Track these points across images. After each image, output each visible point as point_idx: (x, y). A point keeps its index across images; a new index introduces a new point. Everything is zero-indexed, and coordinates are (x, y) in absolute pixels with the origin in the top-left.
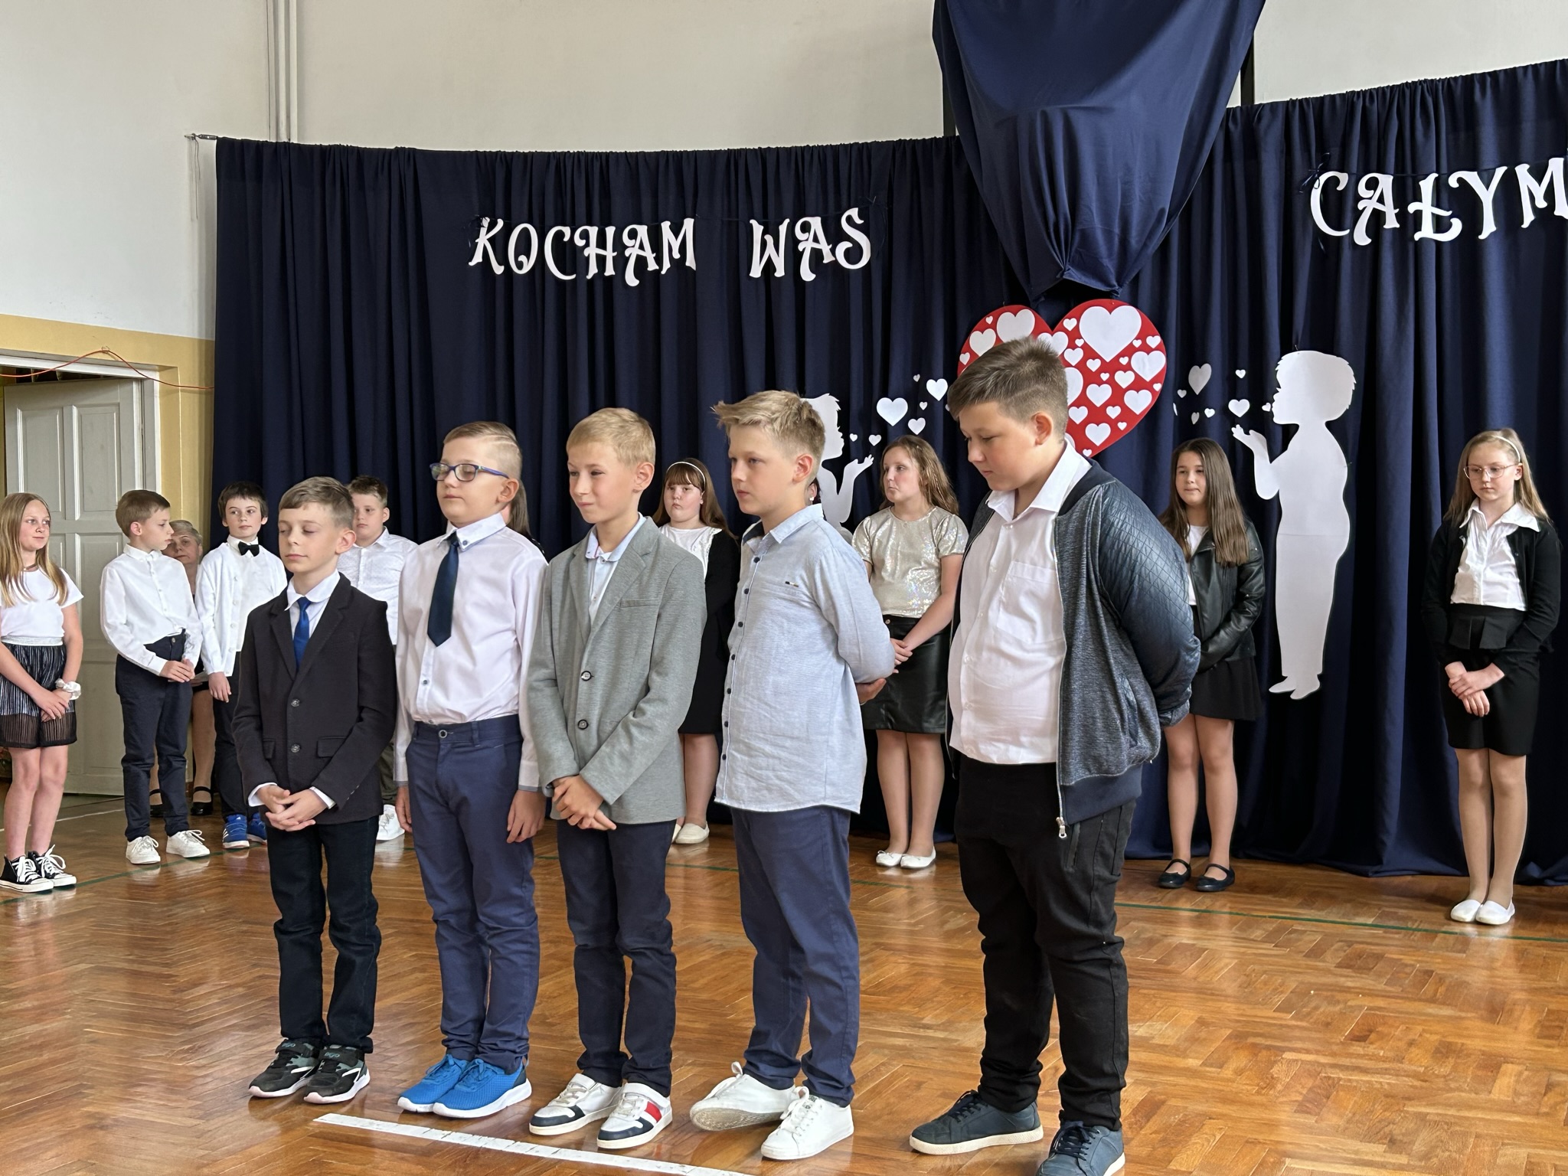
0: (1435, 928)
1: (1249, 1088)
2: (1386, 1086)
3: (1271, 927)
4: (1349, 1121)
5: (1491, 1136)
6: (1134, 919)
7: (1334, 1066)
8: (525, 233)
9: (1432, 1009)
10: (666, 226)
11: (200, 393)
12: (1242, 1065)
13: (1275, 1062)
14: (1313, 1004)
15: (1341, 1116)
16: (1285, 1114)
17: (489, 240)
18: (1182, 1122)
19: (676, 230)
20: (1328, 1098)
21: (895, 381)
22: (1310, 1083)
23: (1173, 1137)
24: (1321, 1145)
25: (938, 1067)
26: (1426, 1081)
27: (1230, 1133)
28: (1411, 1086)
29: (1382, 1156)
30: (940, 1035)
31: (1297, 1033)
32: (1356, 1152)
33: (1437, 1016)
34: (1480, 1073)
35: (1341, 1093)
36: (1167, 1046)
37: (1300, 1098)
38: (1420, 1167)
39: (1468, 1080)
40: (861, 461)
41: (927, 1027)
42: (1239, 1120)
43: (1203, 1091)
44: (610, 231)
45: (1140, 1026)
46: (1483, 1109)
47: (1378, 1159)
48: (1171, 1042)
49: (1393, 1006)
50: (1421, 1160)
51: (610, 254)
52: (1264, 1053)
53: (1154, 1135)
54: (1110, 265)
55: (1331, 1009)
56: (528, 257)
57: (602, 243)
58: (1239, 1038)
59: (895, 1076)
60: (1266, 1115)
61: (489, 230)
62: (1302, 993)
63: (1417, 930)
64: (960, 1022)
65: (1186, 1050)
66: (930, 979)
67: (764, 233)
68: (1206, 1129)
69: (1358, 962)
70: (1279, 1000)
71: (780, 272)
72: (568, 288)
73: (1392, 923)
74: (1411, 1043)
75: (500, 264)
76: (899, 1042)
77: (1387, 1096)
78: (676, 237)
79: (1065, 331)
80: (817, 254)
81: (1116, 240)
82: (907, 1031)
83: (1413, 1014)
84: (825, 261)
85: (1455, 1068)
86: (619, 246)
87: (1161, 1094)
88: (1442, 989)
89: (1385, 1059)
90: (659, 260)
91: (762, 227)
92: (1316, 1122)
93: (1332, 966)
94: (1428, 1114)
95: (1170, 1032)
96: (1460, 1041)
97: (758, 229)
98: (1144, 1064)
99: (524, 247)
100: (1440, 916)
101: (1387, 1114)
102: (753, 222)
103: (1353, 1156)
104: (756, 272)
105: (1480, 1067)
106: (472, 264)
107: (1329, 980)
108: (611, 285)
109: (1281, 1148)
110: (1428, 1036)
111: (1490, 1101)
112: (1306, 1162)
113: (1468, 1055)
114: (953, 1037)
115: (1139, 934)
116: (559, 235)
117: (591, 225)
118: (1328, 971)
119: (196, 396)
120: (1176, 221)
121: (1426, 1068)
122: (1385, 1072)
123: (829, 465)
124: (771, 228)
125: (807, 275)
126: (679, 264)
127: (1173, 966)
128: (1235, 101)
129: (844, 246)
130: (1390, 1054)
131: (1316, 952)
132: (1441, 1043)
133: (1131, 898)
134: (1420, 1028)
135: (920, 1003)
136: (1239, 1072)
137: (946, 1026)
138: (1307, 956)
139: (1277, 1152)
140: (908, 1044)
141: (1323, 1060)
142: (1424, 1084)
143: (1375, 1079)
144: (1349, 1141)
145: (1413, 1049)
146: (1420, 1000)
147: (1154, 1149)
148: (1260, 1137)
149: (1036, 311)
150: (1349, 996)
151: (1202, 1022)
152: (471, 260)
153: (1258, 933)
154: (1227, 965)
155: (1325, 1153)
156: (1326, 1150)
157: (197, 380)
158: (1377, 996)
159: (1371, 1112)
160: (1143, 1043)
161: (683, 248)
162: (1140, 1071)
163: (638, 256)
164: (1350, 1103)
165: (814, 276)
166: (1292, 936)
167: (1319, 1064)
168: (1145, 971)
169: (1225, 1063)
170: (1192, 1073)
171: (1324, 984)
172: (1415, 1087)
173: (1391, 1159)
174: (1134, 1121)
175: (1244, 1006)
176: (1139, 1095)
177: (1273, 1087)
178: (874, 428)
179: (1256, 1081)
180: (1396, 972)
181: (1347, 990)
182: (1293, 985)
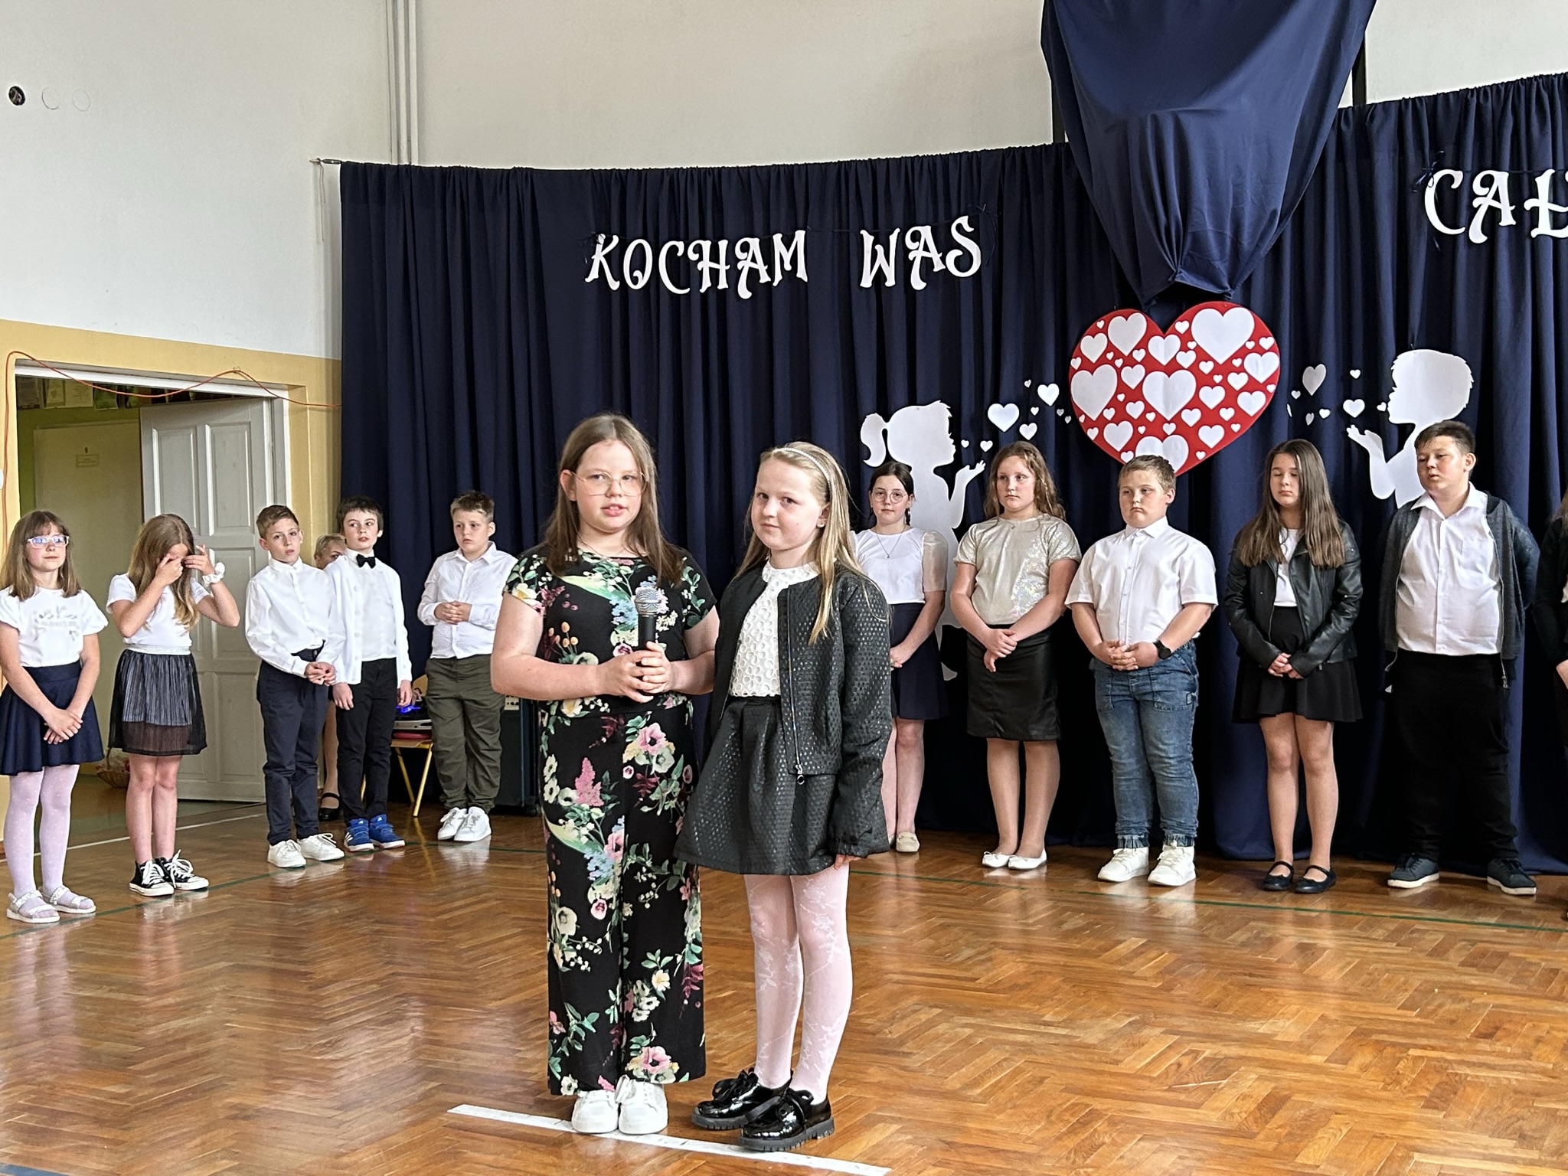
1: (1375, 1084)
2: (1514, 1083)
3: (1392, 927)
4: (1477, 1117)
6: (1254, 920)
7: (1462, 1062)
8: (640, 247)
9: (1558, 1007)
10: (777, 238)
11: (328, 411)
12: (1367, 1062)
13: (1401, 1059)
14: (1436, 1003)
15: (1469, 1112)
16: (1413, 1110)
17: (605, 256)
18: (1307, 1117)
19: (787, 242)
20: (1455, 1093)
21: (1006, 387)
22: (1437, 1080)
23: (1298, 1132)
24: (1450, 1140)
25: (1060, 1062)
26: (1553, 1077)
27: (1356, 1127)
28: (1541, 1083)
29: (1510, 1150)
30: (1064, 1032)
31: (1422, 1031)
32: (1486, 1147)
33: (1562, 1013)
35: (1469, 1089)
36: (1290, 1043)
37: (1426, 1094)
38: (1553, 1162)
40: (973, 467)
41: (1047, 1024)
42: (1366, 1115)
43: (1328, 1087)
44: (723, 244)
45: (1262, 1024)
47: (1508, 1154)
48: (1295, 1039)
49: (1518, 1004)
50: (1552, 1154)
51: (723, 267)
52: (1389, 1050)
53: (1279, 1130)
54: (1222, 268)
55: (1458, 1006)
56: (643, 273)
57: (714, 257)
58: (1361, 1036)
59: (1018, 1071)
60: (1393, 1110)
61: (605, 246)
62: (1426, 991)
63: (1539, 929)
64: (1081, 1019)
65: (1309, 1046)
66: (1050, 977)
67: (875, 243)
68: (1332, 1124)
69: (1483, 961)
70: (1402, 998)
71: (890, 282)
72: (683, 302)
73: (1515, 923)
74: (1539, 1041)
75: (616, 280)
76: (1020, 1038)
77: (1516, 1092)
78: (788, 250)
79: (1177, 333)
80: (927, 263)
81: (1228, 242)
82: (1027, 1027)
83: (1540, 1011)
84: (936, 270)
86: (732, 259)
87: (1286, 1090)
89: (1513, 1056)
90: (771, 272)
91: (872, 238)
92: (1444, 1117)
93: (1455, 966)
94: (1558, 1110)
95: (1292, 1030)
97: (868, 239)
98: (1268, 1061)
99: (638, 263)
101: (1516, 1110)
102: (863, 232)
103: (1482, 1151)
104: (867, 282)
106: (588, 280)
107: (1454, 978)
108: (724, 298)
109: (1408, 1142)
110: (1555, 1033)
112: (1434, 1157)
114: (1071, 1033)
115: (1259, 933)
116: (674, 249)
117: (705, 239)
118: (1450, 970)
119: (324, 413)
120: (1289, 222)
121: (1554, 1064)
122: (1514, 1068)
123: (938, 471)
124: (882, 238)
125: (918, 283)
126: (790, 276)
127: (1294, 966)
128: (1347, 101)
129: (955, 253)
130: (1518, 1051)
131: (1438, 952)
133: (1249, 899)
134: (1547, 1026)
135: (1041, 1001)
136: (1364, 1068)
137: (1067, 1023)
138: (1431, 954)
139: (1406, 1147)
140: (1029, 1041)
141: (1450, 1057)
142: (1554, 1081)
143: (1501, 1075)
144: (1475, 1136)
145: (1540, 1046)
146: (1547, 998)
147: (1280, 1143)
148: (1388, 1132)
149: (1147, 314)
150: (1473, 993)
151: (1323, 1018)
152: (587, 276)
153: (1379, 933)
154: (1349, 963)
155: (1452, 1148)
156: (1455, 1145)
157: (325, 398)
158: (1502, 993)
159: (1500, 1108)
160: (1265, 1040)
161: (794, 261)
162: (1264, 1067)
163: (750, 269)
164: (1478, 1099)
165: (924, 285)
166: (1414, 935)
167: (1446, 1060)
168: (1267, 970)
169: (1349, 1059)
170: (1316, 1069)
171: (1448, 983)
172: (1544, 1084)
173: (1522, 1154)
174: (1258, 1115)
175: (1368, 1004)
176: (1264, 1090)
177: (1399, 1083)
178: (986, 435)
179: (1382, 1078)
180: (1523, 970)
181: (1472, 988)
182: (1417, 983)
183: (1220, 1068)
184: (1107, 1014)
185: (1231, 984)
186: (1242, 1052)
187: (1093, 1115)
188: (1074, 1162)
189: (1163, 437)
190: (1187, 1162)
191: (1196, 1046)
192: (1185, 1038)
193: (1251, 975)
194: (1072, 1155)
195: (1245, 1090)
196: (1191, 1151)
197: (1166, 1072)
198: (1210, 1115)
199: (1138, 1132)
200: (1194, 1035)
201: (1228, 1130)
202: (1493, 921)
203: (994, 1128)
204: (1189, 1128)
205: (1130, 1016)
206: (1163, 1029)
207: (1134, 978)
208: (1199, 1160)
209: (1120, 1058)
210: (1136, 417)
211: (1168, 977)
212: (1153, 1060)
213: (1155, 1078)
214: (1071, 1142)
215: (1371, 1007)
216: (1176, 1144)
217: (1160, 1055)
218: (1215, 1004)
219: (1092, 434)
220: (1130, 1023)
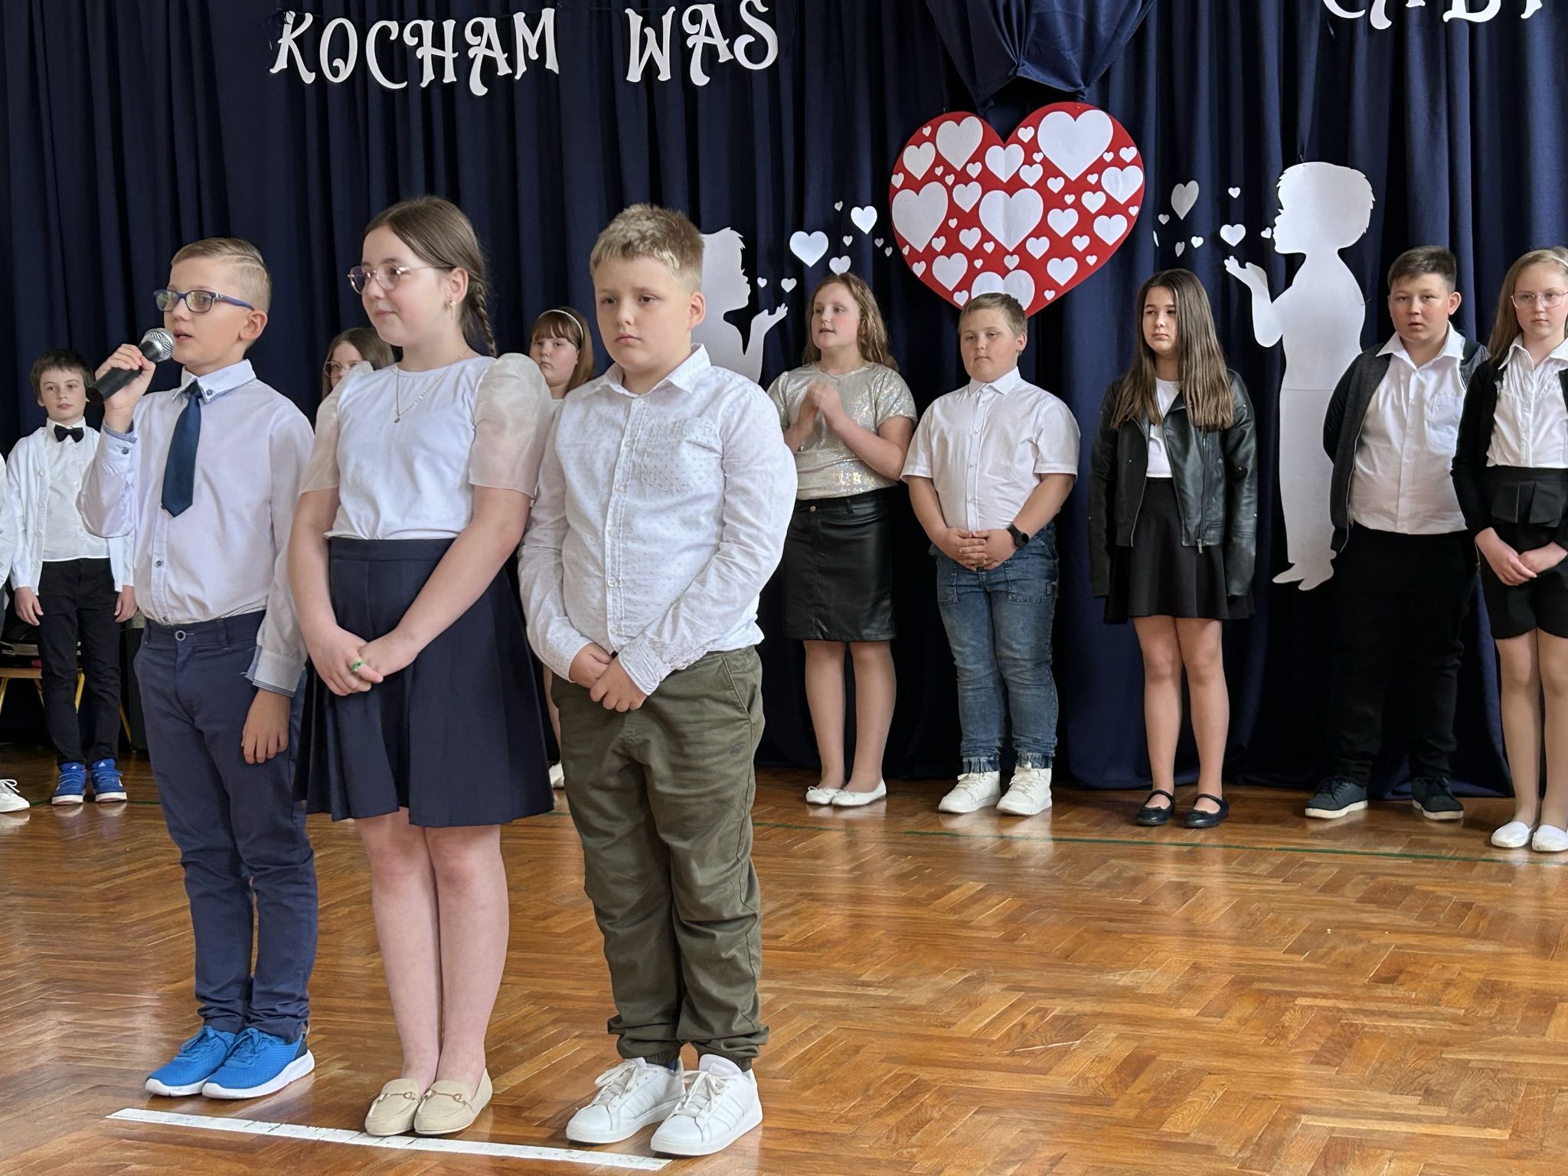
0: (1474, 855)
1: (1256, 1038)
2: (1420, 1032)
3: (1278, 860)
4: (1376, 1071)
5: (1547, 1083)
6: (1114, 857)
7: (1355, 1011)
8: (341, 28)
9: (1472, 946)
10: (519, 18)
12: (1247, 1014)
13: (1287, 1009)
14: (1330, 944)
15: (1366, 1067)
16: (1299, 1067)
17: (296, 40)
18: (1176, 1079)
19: (532, 23)
20: (1350, 1047)
21: (812, 209)
22: (1329, 1031)
23: (1163, 1096)
24: (1344, 1100)
25: (880, 1028)
26: (1465, 1024)
27: (1234, 1089)
28: (1450, 1031)
29: (1415, 1109)
30: (882, 993)
31: (1312, 977)
32: (1386, 1106)
33: (1478, 952)
34: (1530, 1014)
35: (1366, 1041)
36: (1156, 996)
37: (1316, 1048)
38: (1462, 1119)
39: (1518, 1021)
40: (772, 312)
41: (865, 984)
42: (1244, 1074)
43: (1201, 1044)
44: (449, 26)
45: (1123, 975)
46: (1536, 1053)
47: (1412, 1112)
48: (1162, 990)
49: (1425, 944)
50: (1463, 1113)
51: (449, 55)
52: (1273, 1000)
53: (1142, 1095)
54: (1073, 59)
55: (1353, 948)
56: (346, 62)
57: (438, 41)
58: (1241, 985)
59: (829, 1040)
60: (1276, 1068)
61: (295, 28)
62: (1317, 932)
63: (1450, 858)
64: (907, 977)
65: (1179, 999)
67: (643, 26)
68: (1205, 1086)
69: (1383, 896)
70: (1289, 941)
71: (665, 75)
72: (397, 100)
73: (1421, 852)
74: (1448, 983)
75: (310, 71)
76: (831, 1002)
77: (1421, 1042)
78: (533, 32)
79: (1020, 142)
80: (710, 52)
81: (1081, 27)
82: (843, 990)
83: (1450, 951)
84: (721, 61)
85: (1501, 1009)
86: (461, 45)
87: (1150, 1049)
88: (1483, 924)
89: (1417, 1002)
90: (512, 62)
91: (641, 18)
92: (1337, 1073)
93: (1352, 901)
94: (1469, 1061)
95: (1159, 980)
96: (1508, 980)
97: (635, 20)
98: (1129, 1017)
99: (339, 48)
100: (1479, 843)
101: (1421, 1062)
102: (629, 11)
103: (1382, 1110)
104: (635, 75)
105: (1530, 1007)
106: (274, 71)
107: (1351, 916)
108: (453, 94)
109: (1295, 1103)
110: (1468, 974)
111: (1545, 1043)
112: (1326, 1119)
113: (1517, 995)
114: (896, 994)
115: (1120, 872)
116: (384, 32)
117: (425, 19)
118: (1345, 907)
121: (1467, 1010)
122: (1418, 1016)
123: (732, 317)
124: (652, 18)
125: (699, 77)
126: (537, 67)
127: (1162, 907)
129: (744, 40)
130: (1424, 996)
131: (1332, 887)
132: (1485, 982)
133: (1110, 834)
134: (1457, 967)
135: (858, 957)
136: (1243, 1022)
137: (890, 983)
138: (1321, 891)
139: (1289, 1108)
140: (843, 1005)
141: (1343, 1005)
142: (1466, 1029)
143: (1405, 1024)
144: (1377, 1094)
145: (1450, 990)
146: (1459, 935)
147: (1143, 1110)
148: (1270, 1093)
149: (984, 118)
150: (1373, 933)
151: (1196, 968)
152: (272, 67)
153: (1262, 868)
154: (1227, 903)
155: (1347, 1108)
156: (1349, 1104)
158: (1406, 932)
159: (1402, 1060)
160: (1127, 993)
161: (541, 46)
162: (1125, 1024)
163: (485, 57)
164: (1376, 1052)
165: (708, 79)
166: (1305, 869)
167: (1339, 1010)
168: (1128, 914)
169: (1227, 1011)
170: (1186, 1024)
171: (1343, 922)
172: (1455, 1032)
173: (1427, 1111)
174: (1118, 1079)
175: (1247, 949)
176: (1124, 1050)
177: (1284, 1037)
178: (788, 271)
179: (1264, 1031)
180: (1429, 905)
181: (1369, 927)
182: (1307, 924)
183: (1072, 1027)
184: (938, 970)
185: (1086, 931)
186: (1098, 1008)
187: (920, 1087)
188: (896, 1142)
189: (1004, 272)
190: (1034, 1136)
191: (1044, 1003)
192: (1030, 994)
193: (1110, 920)
194: (894, 1133)
195: (1102, 1051)
196: (1036, 1122)
197: (1008, 1034)
198: (1060, 1081)
199: (975, 1105)
200: (1041, 990)
201: (1082, 1098)
202: (1397, 850)
203: (799, 1107)
204: (1035, 1097)
205: (965, 971)
206: (1006, 986)
207: (971, 928)
208: (1045, 1133)
209: (953, 1020)
210: (971, 248)
211: (1012, 926)
212: (992, 1022)
213: (993, 1042)
214: (892, 1120)
215: (1253, 953)
216: (1018, 1116)
217: (1000, 1015)
218: (1067, 955)
219: (918, 269)
220: (966, 980)
